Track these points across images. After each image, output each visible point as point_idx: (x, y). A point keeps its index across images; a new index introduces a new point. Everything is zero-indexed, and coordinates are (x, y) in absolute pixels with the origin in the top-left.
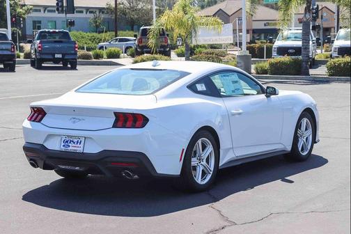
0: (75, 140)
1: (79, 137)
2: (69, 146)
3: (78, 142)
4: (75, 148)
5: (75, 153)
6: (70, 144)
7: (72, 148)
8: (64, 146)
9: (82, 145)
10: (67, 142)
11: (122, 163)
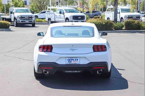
0: (74, 59)
1: (76, 57)
2: (71, 62)
3: (76, 60)
4: (75, 63)
5: (75, 65)
6: (72, 61)
7: (73, 62)
8: (68, 62)
9: (78, 61)
10: (70, 60)
11: (98, 67)
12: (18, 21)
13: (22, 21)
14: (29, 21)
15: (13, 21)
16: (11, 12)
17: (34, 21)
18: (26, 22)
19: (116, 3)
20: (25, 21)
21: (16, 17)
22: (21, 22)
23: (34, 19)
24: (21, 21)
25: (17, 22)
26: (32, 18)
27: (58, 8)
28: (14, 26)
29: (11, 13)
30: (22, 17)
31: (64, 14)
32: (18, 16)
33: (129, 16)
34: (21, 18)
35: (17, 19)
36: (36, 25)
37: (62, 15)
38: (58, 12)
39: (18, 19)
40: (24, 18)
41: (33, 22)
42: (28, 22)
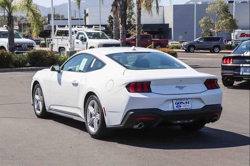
0: (184, 102)
1: (187, 99)
2: (181, 106)
3: (186, 103)
5: (187, 111)
6: (181, 105)
7: (183, 107)
8: (176, 107)
9: (190, 104)
10: (178, 103)
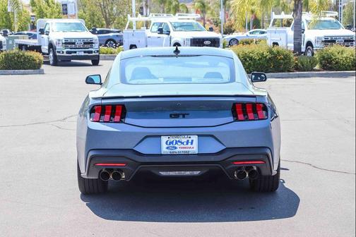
12: (59, 52)
13: (68, 52)
14: (85, 52)
15: (47, 52)
16: (40, 30)
17: (98, 51)
18: (77, 54)
19: (300, 5)
20: (75, 52)
21: (54, 42)
22: (65, 54)
23: (96, 46)
24: (65, 51)
25: (58, 54)
26: (92, 43)
27: (154, 19)
28: (47, 63)
29: (42, 32)
30: (68, 43)
31: (169, 34)
32: (59, 40)
33: (326, 38)
34: (65, 43)
35: (57, 48)
36: (101, 62)
37: (164, 36)
38: (155, 28)
39: (59, 47)
40: (74, 43)
41: (94, 54)
42: (83, 54)
